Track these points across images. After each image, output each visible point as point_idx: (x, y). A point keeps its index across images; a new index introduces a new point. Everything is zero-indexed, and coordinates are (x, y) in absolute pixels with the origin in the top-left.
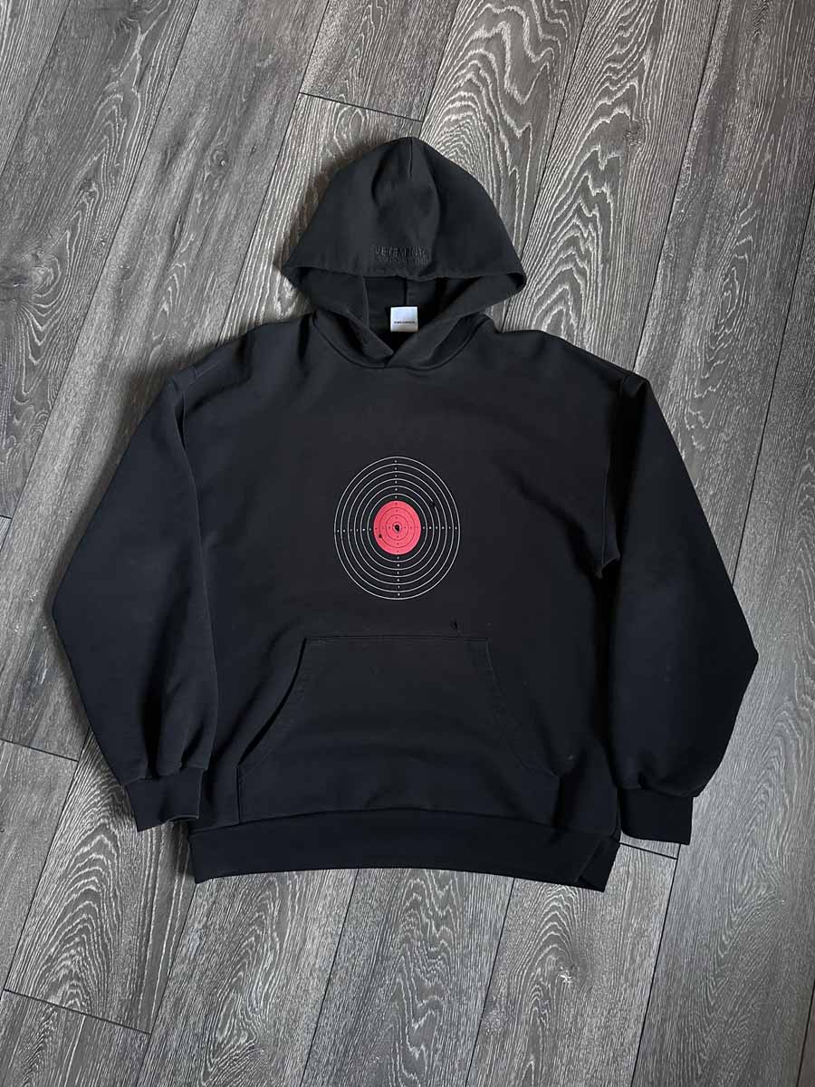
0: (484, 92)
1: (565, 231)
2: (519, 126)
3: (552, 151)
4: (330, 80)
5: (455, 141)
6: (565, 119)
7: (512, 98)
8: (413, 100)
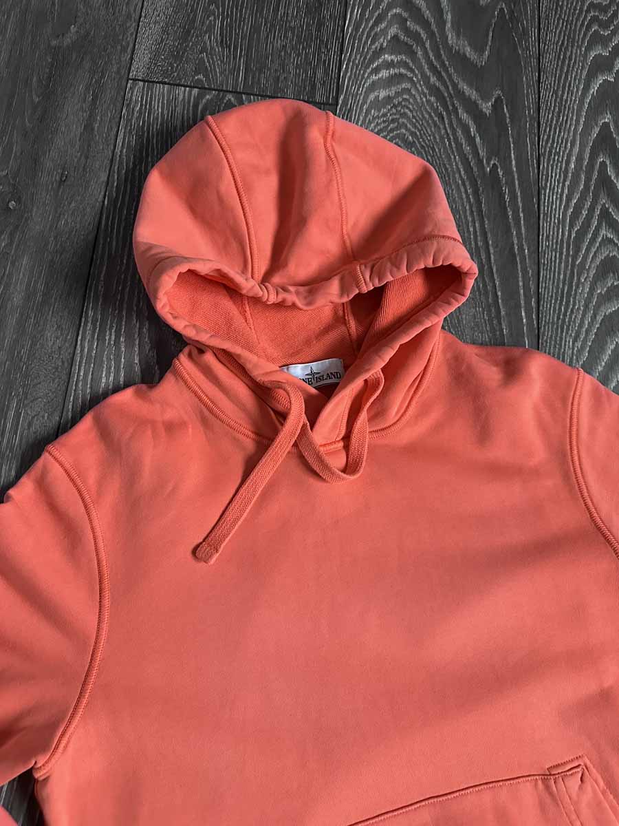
0: (420, 53)
1: (593, 250)
2: (485, 98)
3: (542, 129)
4: (177, 56)
5: (392, 130)
6: (549, 81)
7: (464, 58)
8: (315, 73)
